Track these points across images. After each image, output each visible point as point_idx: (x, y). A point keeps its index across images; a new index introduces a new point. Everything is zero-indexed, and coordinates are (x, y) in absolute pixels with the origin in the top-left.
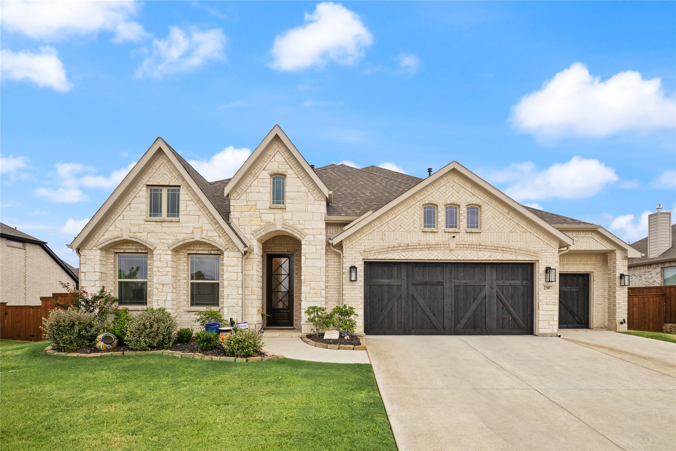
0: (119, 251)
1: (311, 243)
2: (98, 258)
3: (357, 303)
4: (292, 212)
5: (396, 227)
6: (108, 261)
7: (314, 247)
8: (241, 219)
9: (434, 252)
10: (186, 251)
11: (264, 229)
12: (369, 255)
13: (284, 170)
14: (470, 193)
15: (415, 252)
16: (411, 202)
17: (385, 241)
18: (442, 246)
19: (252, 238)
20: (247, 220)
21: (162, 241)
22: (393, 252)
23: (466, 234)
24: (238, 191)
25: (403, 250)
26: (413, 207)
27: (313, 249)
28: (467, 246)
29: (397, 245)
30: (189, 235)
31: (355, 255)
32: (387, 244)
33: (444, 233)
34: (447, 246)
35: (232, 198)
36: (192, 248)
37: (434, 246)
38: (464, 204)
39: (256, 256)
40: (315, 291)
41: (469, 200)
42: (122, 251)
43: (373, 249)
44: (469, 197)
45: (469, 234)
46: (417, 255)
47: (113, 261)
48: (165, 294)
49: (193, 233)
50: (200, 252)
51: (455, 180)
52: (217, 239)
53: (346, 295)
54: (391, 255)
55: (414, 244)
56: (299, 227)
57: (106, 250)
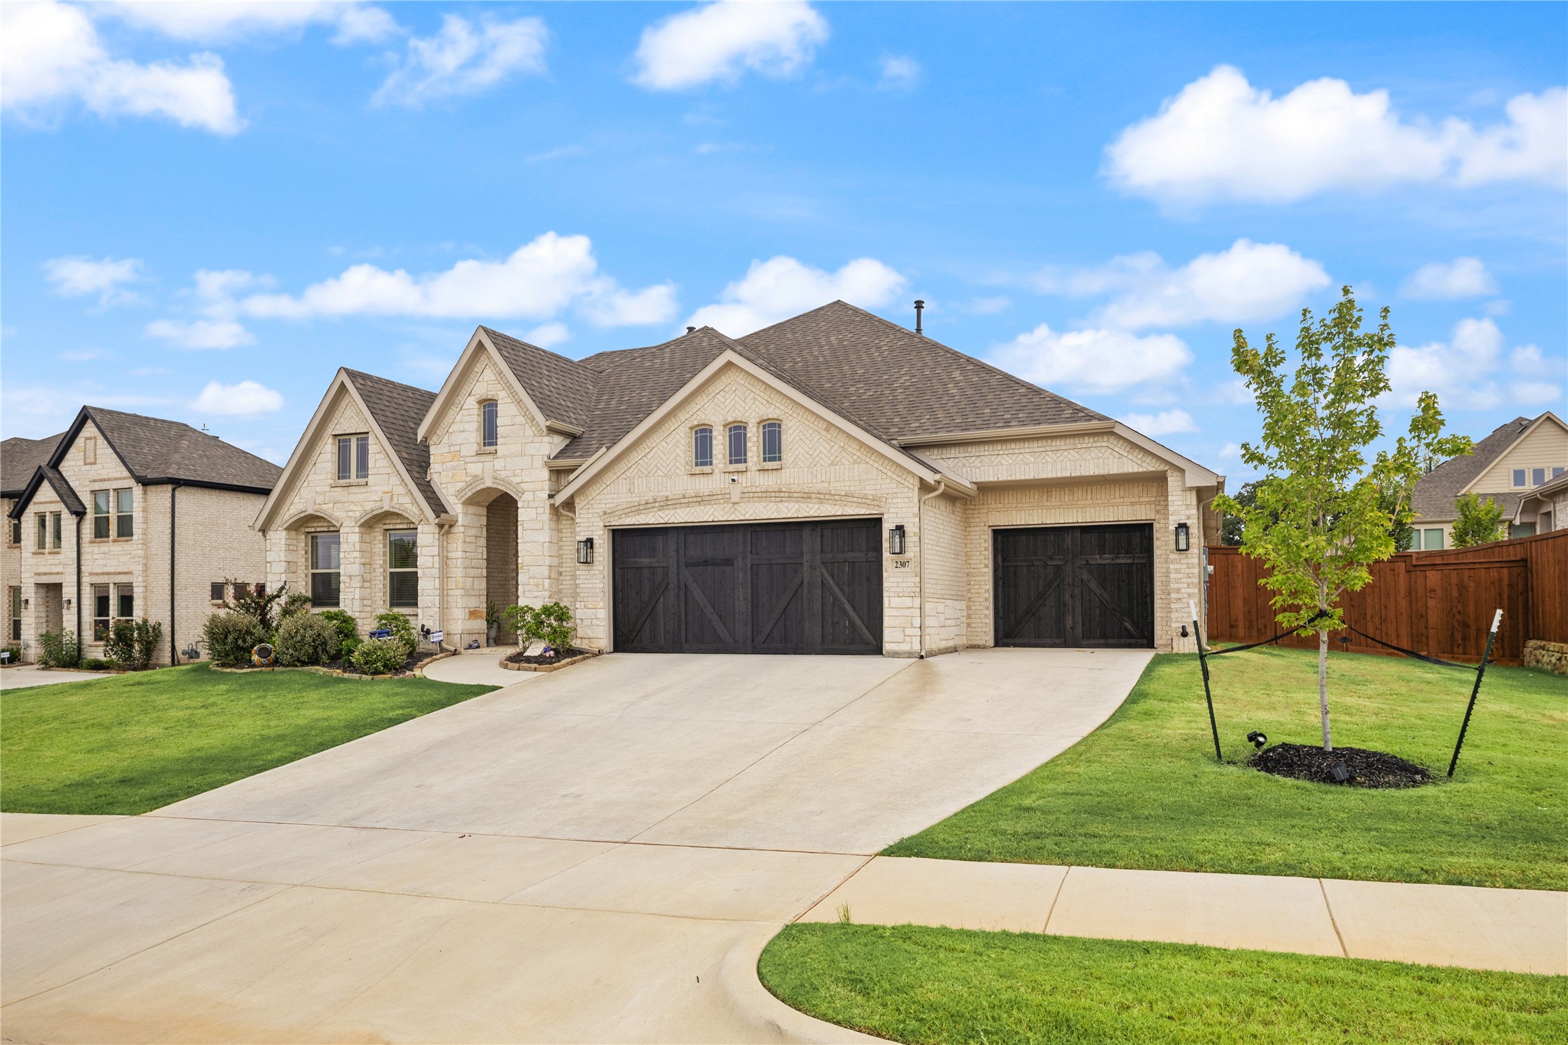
0: (309, 530)
1: (531, 505)
2: (283, 541)
3: (595, 599)
4: (504, 457)
5: (649, 469)
6: (299, 545)
7: (534, 511)
8: (443, 473)
9: (709, 507)
10: (381, 525)
11: (470, 488)
12: (612, 519)
13: (494, 393)
14: (762, 401)
15: (678, 511)
16: (672, 424)
17: (634, 495)
18: (719, 497)
19: (457, 501)
20: (450, 475)
21: (350, 514)
22: (646, 511)
23: (757, 473)
24: (438, 432)
25: (661, 508)
26: (674, 433)
27: (532, 513)
28: (760, 495)
29: (651, 501)
30: (378, 503)
31: (593, 520)
32: (637, 499)
33: (722, 474)
34: (728, 496)
35: (432, 443)
36: (389, 522)
37: (708, 498)
38: (753, 421)
39: (461, 529)
40: (535, 581)
41: (761, 413)
42: (313, 530)
43: (616, 509)
44: (761, 407)
45: (762, 472)
46: (681, 514)
47: (303, 545)
48: (352, 590)
49: (381, 500)
50: (398, 527)
51: (738, 380)
52: (409, 506)
53: (582, 586)
54: (643, 516)
55: (676, 497)
56: (515, 480)
57: (296, 530)
